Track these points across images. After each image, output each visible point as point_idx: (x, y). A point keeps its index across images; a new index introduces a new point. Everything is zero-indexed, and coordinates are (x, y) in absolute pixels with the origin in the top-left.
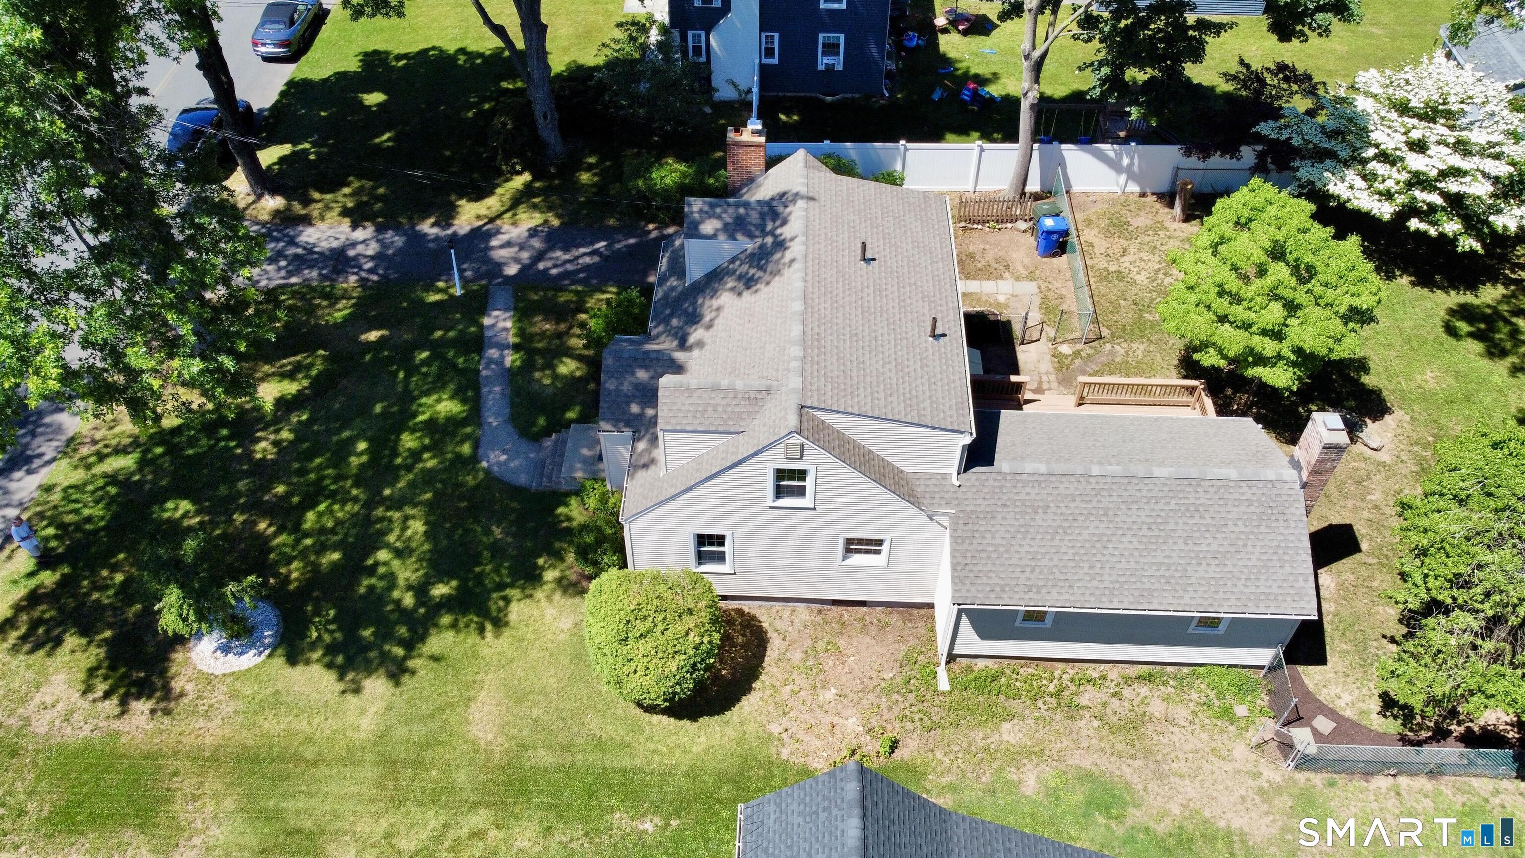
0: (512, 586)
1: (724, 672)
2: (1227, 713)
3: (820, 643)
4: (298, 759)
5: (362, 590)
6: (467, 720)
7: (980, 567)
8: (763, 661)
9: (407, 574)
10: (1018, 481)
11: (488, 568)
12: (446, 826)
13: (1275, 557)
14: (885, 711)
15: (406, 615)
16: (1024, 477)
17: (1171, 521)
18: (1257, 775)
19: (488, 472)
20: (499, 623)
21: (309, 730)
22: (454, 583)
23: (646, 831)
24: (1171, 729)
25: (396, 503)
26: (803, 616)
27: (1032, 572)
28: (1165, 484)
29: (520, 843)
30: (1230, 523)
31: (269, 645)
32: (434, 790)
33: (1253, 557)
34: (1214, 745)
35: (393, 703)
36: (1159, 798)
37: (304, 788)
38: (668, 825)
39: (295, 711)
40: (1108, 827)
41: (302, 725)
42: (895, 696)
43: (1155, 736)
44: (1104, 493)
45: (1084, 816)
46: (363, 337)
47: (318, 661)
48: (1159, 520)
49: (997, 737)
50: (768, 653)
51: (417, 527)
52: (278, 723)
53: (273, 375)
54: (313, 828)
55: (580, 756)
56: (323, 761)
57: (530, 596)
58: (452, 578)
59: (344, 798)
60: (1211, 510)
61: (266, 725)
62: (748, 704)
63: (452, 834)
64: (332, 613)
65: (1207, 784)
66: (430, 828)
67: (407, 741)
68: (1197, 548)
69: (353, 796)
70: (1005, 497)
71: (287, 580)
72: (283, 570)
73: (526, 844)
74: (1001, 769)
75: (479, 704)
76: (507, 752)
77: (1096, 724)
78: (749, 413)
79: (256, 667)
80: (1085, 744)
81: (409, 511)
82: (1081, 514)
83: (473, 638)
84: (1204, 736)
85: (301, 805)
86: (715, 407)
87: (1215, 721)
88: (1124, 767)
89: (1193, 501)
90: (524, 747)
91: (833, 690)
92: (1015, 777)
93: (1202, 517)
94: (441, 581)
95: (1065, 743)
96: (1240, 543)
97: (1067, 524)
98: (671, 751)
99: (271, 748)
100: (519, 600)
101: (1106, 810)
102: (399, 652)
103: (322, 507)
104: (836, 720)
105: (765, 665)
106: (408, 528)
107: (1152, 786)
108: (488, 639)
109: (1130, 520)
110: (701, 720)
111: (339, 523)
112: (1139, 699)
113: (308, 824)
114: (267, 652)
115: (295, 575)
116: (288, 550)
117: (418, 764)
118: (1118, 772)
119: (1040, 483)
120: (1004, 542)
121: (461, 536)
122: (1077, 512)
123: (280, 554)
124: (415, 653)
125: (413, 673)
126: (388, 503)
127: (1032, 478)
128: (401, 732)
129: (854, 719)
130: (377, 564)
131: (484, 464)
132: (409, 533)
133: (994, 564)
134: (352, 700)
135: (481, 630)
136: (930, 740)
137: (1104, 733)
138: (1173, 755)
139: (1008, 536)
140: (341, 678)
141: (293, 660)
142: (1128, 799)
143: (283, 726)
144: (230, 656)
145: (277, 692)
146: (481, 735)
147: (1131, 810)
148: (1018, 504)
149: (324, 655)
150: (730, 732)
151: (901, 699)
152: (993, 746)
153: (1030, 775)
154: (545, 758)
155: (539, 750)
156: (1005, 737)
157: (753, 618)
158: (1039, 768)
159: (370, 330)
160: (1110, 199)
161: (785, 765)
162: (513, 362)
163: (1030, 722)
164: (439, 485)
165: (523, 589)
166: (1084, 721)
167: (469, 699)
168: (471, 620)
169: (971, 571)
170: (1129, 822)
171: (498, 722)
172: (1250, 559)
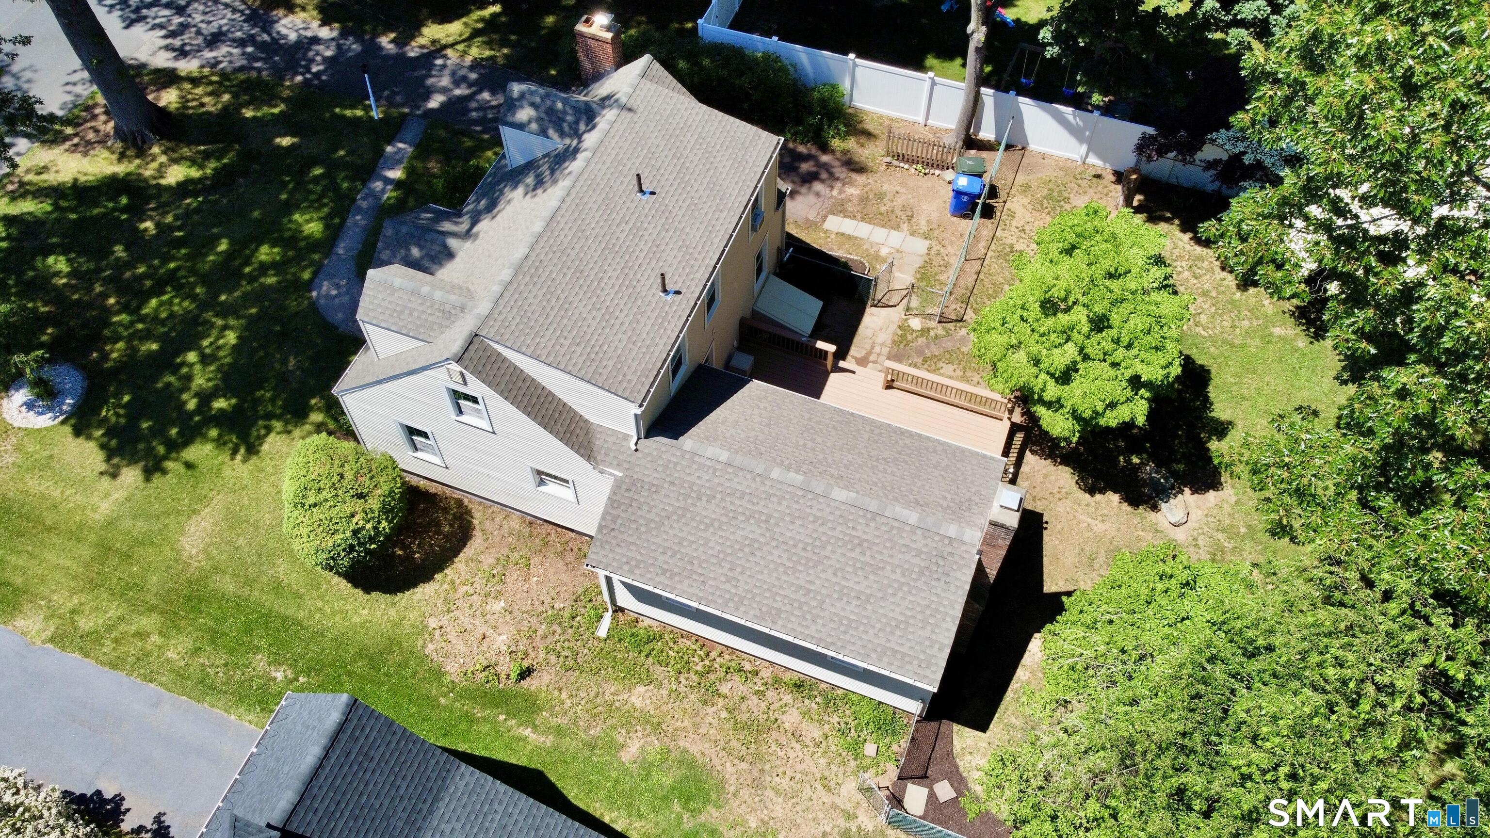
0: (278, 418)
1: (417, 556)
2: (856, 748)
3: (516, 554)
4: (39, 521)
5: (160, 385)
6: (183, 530)
7: (625, 537)
8: (456, 555)
9: (201, 381)
10: (694, 462)
11: (268, 395)
12: (121, 619)
13: (919, 617)
14: (538, 638)
15: (184, 418)
16: (701, 460)
17: (829, 548)
18: (850, 816)
19: (313, 304)
20: (252, 450)
21: (59, 500)
22: (234, 401)
23: (275, 679)
24: (794, 744)
25: (225, 311)
26: (514, 524)
27: (673, 556)
28: (840, 509)
29: (171, 654)
30: (888, 568)
31: (66, 412)
32: (128, 584)
33: (898, 610)
34: (827, 773)
35: (133, 495)
36: (743, 807)
37: (30, 548)
38: (296, 679)
39: (56, 478)
40: (680, 817)
41: (56, 493)
42: (556, 627)
43: (774, 747)
44: (775, 499)
45: (664, 798)
46: (278, 140)
47: (97, 439)
48: (817, 543)
49: (626, 696)
50: (465, 550)
51: (231, 337)
52: (40, 485)
53: (186, 159)
54: (21, 586)
55: (257, 593)
56: (56, 529)
57: (289, 432)
58: (234, 396)
59: (56, 567)
60: (875, 548)
61: (30, 483)
62: (425, 591)
63: (122, 627)
64: (126, 398)
65: (798, 808)
66: (108, 616)
67: (129, 532)
68: (844, 583)
69: (63, 567)
70: (677, 475)
71: (105, 357)
72: (108, 348)
73: (174, 656)
74: (614, 727)
75: (199, 519)
76: (201, 569)
77: (724, 714)
78: (441, 326)
79: (46, 429)
80: (702, 731)
81: (232, 322)
82: (744, 514)
83: (225, 457)
84: (823, 762)
85: (20, 562)
86: (412, 310)
87: (841, 751)
88: (728, 765)
89: (859, 534)
90: (216, 569)
91: (502, 604)
92: (621, 740)
93: (863, 553)
94: (224, 396)
95: (686, 724)
96: (890, 591)
97: (725, 520)
98: (334, 613)
99: (23, 505)
100: (278, 433)
101: (688, 799)
102: (161, 450)
103: (165, 297)
104: (490, 632)
105: (456, 560)
106: (223, 337)
107: (745, 793)
108: (235, 462)
109: (788, 534)
110: (373, 594)
111: (172, 315)
112: (781, 703)
113: (19, 580)
114: (62, 418)
115: (114, 355)
116: (121, 329)
117: (127, 557)
118: (719, 768)
119: (715, 470)
120: (657, 519)
121: (261, 358)
122: (740, 510)
123: (113, 331)
124: (174, 455)
125: (164, 472)
126: (218, 309)
127: (708, 463)
128: (126, 524)
129: (505, 637)
130: (183, 364)
131: (314, 294)
132: (221, 342)
133: (639, 538)
134: (106, 481)
135: (235, 452)
136: (564, 679)
137: (727, 726)
138: (781, 770)
139: (663, 514)
140: (108, 460)
141: (78, 432)
142: (713, 796)
143: (42, 489)
144: (31, 413)
145: (51, 457)
146: (187, 547)
147: (710, 808)
148: (686, 485)
149: (103, 435)
150: (392, 612)
151: (559, 631)
152: (617, 704)
153: (636, 741)
154: (228, 585)
155: (227, 576)
156: (633, 699)
157: (469, 512)
158: (649, 739)
159: (284, 135)
160: (1065, 167)
161: (424, 658)
162: (389, 199)
163: (665, 692)
164: (267, 304)
165: (287, 423)
166: (714, 709)
167: (194, 512)
168: (231, 440)
169: (615, 537)
170: (702, 818)
171: (207, 540)
172: (893, 611)
